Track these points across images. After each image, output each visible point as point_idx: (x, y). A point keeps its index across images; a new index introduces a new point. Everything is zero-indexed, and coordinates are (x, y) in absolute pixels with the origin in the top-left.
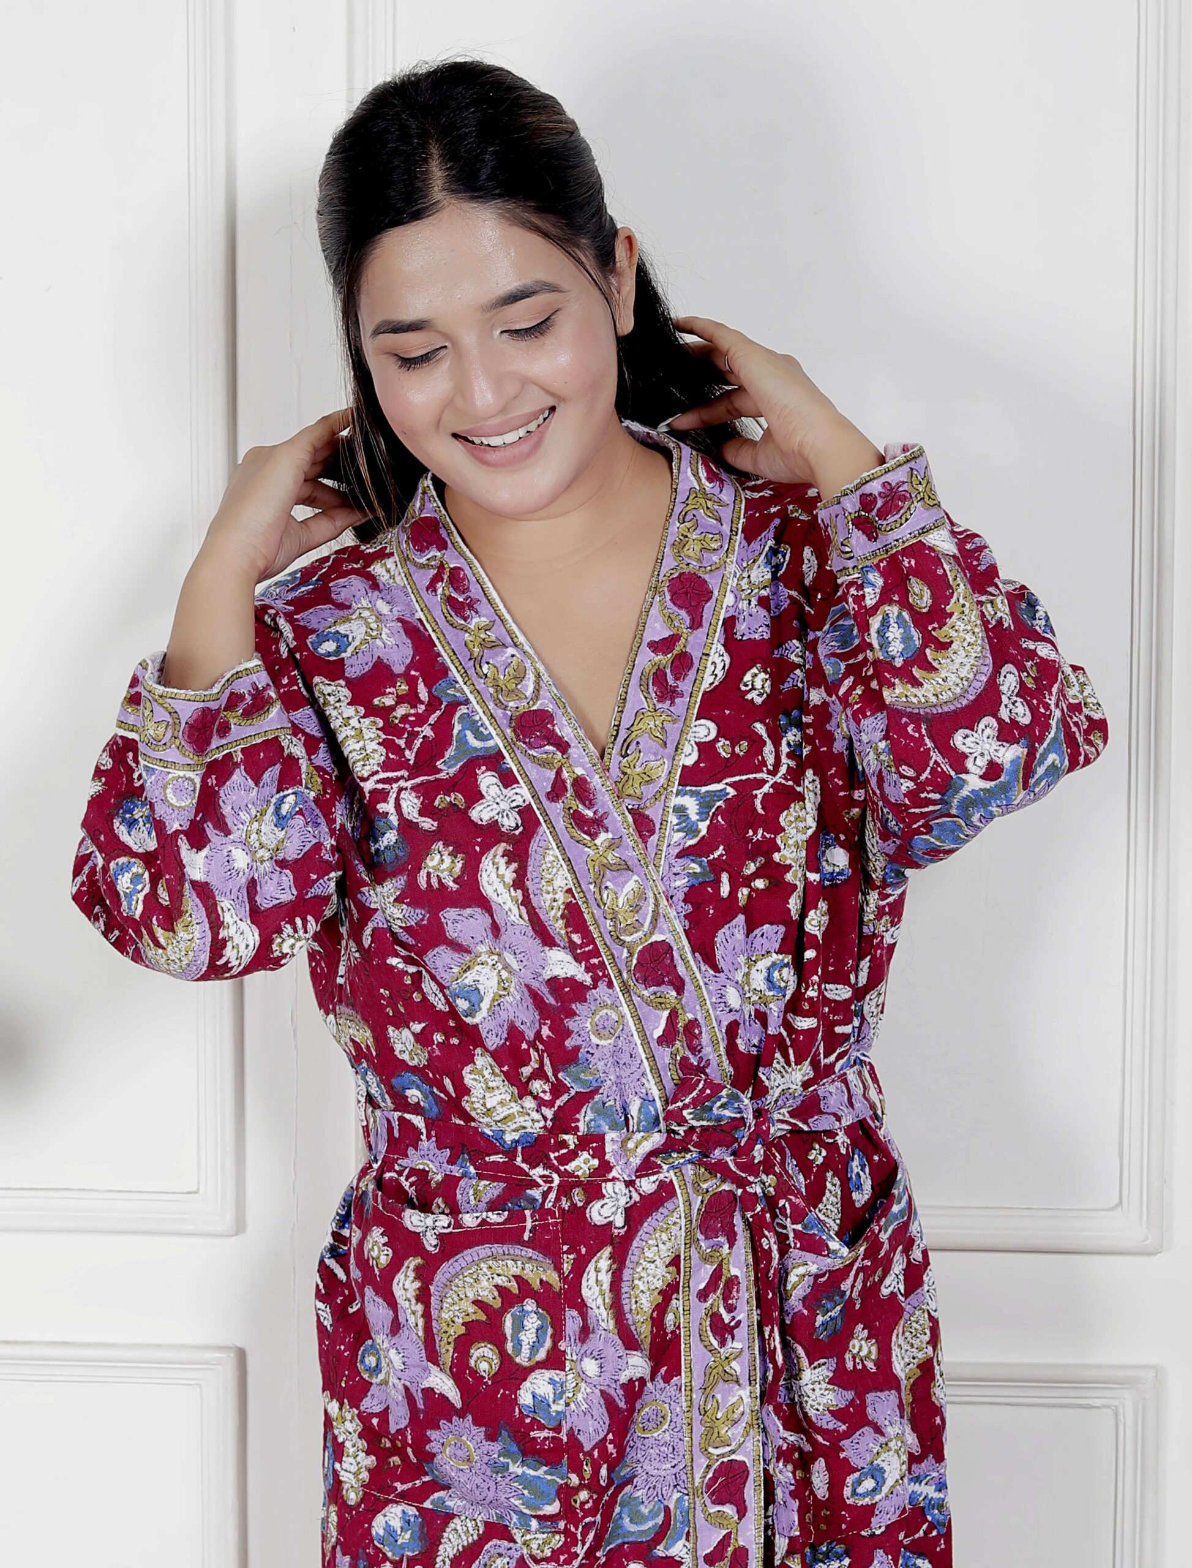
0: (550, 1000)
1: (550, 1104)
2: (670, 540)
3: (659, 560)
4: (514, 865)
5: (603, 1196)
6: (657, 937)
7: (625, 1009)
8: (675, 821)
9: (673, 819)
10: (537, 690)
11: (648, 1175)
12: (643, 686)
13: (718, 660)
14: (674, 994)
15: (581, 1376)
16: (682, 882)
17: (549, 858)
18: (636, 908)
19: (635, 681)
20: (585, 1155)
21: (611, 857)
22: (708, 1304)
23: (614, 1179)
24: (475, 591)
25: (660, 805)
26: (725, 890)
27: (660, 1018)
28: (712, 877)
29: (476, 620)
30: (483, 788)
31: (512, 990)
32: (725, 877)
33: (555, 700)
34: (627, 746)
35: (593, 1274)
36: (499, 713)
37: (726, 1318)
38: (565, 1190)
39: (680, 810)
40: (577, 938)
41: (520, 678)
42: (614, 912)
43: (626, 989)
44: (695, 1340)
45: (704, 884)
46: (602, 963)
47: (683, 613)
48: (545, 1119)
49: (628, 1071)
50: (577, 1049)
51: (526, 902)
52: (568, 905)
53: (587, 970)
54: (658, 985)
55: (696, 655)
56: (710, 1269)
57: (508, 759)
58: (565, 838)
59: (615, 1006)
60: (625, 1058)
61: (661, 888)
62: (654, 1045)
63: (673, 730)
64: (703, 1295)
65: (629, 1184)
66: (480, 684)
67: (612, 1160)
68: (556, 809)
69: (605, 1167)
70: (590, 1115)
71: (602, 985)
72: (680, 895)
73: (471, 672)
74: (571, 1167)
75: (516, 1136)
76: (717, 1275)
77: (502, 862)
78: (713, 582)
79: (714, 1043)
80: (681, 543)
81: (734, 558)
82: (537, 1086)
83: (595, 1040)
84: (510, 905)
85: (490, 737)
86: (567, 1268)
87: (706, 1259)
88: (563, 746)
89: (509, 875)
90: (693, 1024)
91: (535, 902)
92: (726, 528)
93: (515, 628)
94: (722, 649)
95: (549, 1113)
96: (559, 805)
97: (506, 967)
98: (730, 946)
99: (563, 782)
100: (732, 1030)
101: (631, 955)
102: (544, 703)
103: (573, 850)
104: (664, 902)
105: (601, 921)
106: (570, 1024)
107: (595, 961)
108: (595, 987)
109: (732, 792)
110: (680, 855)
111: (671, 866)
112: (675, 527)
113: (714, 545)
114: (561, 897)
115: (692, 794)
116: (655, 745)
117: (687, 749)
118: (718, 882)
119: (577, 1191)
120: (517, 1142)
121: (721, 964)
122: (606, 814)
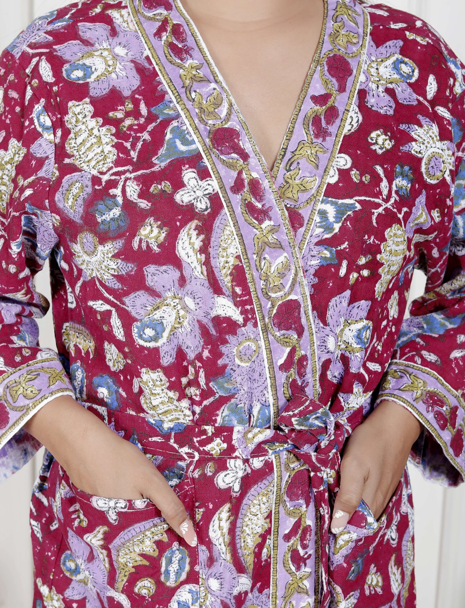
0: (213, 332)
1: (199, 403)
2: (328, 31)
3: (320, 43)
4: (202, 237)
5: (227, 469)
6: (293, 297)
7: (262, 343)
8: (318, 220)
9: (317, 218)
10: (229, 114)
11: (258, 456)
12: (305, 124)
13: (354, 116)
14: (296, 336)
15: (208, 589)
16: (315, 262)
17: (227, 232)
18: (282, 275)
19: (300, 120)
20: (218, 440)
21: (271, 238)
22: (290, 544)
23: (236, 457)
24: (190, 42)
25: (309, 208)
26: (343, 272)
27: (284, 351)
28: (336, 262)
29: (190, 61)
30: (185, 179)
31: (185, 323)
32: (345, 263)
33: (242, 124)
34: (290, 163)
35: (217, 522)
36: (201, 127)
37: (302, 552)
38: (201, 463)
39: (323, 214)
40: (238, 290)
41: (218, 104)
42: (267, 276)
43: (265, 330)
44: (280, 566)
45: (329, 266)
46: (253, 310)
47: (334, 80)
48: (194, 413)
49: (256, 385)
50: (225, 366)
51: (207, 263)
52: (236, 267)
53: (242, 313)
54: (287, 330)
55: (341, 109)
56: (292, 521)
57: (205, 160)
58: (241, 221)
59: (256, 340)
60: (256, 376)
61: (301, 263)
62: (277, 369)
63: (324, 157)
64: (287, 537)
65: (246, 461)
66: (189, 105)
67: (236, 445)
68: (236, 199)
69: (231, 449)
70: (226, 412)
71: (250, 325)
72: (312, 271)
73: (183, 96)
74: (208, 448)
75: (171, 425)
76: (297, 525)
77: (194, 233)
78: (353, 64)
79: (314, 372)
80: (335, 36)
81: (365, 51)
82: (192, 391)
83: (237, 361)
84: (195, 264)
85: (193, 142)
86: (198, 517)
87: (290, 514)
88: (245, 156)
89: (198, 243)
90: (304, 358)
91: (213, 262)
92: (361, 31)
93: (216, 70)
94: (357, 110)
95: (198, 409)
96: (239, 197)
97: (185, 307)
98: (337, 310)
99: (242, 180)
100: (326, 365)
101: (273, 306)
102: (232, 124)
103: (245, 229)
104: (301, 274)
105: (257, 280)
106: (224, 349)
107: (248, 307)
108: (245, 325)
109: (358, 207)
110: (318, 244)
111: (310, 250)
112: (331, 25)
113: (355, 41)
114: (232, 261)
115: (332, 203)
116: (311, 167)
117: (332, 172)
118: (340, 265)
119: (210, 464)
120: (171, 429)
121: (329, 320)
122: (270, 208)
